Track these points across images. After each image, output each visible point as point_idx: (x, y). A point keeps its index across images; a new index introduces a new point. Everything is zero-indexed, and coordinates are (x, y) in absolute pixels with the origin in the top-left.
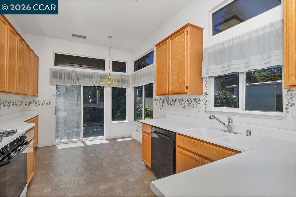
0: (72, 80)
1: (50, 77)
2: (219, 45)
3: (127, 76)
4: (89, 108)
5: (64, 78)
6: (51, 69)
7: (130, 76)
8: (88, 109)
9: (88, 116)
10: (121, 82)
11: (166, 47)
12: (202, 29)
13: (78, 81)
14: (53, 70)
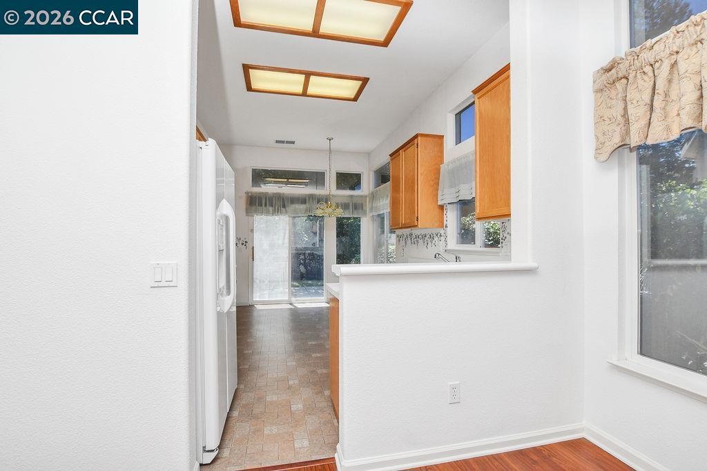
0: (277, 208)
1: (247, 205)
2: (454, 162)
3: (362, 196)
4: (304, 254)
5: (266, 206)
6: (247, 193)
7: (366, 196)
8: (302, 257)
9: (302, 269)
10: (351, 207)
11: (399, 161)
12: (442, 137)
13: (284, 209)
14: (250, 194)
